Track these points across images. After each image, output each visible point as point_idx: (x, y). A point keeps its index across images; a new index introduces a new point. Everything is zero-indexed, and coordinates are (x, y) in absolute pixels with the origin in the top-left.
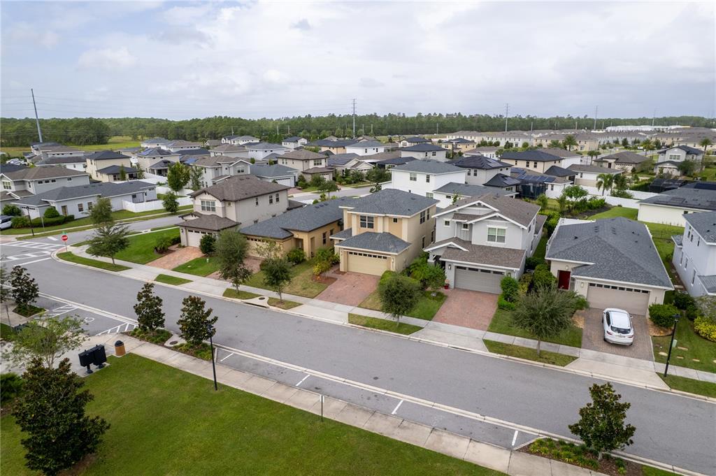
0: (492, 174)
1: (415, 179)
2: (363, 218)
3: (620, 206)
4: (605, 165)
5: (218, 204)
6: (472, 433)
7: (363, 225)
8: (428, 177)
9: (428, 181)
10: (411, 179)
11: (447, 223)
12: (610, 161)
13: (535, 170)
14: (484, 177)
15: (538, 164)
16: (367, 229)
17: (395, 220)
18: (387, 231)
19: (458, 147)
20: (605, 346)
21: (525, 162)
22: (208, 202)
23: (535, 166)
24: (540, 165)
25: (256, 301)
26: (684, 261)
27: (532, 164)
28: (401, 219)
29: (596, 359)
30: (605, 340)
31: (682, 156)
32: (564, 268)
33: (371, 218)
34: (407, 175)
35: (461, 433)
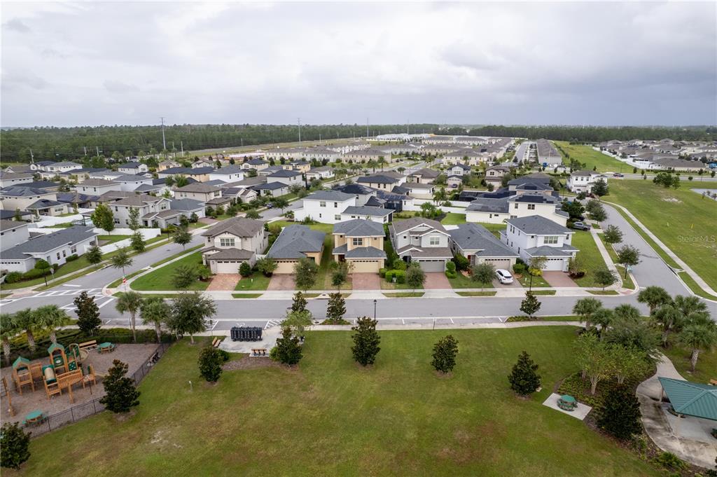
0: (368, 197)
1: (325, 206)
2: (355, 240)
3: (449, 212)
4: (415, 180)
5: (237, 240)
6: (485, 321)
7: (355, 244)
8: (336, 203)
9: (336, 206)
10: (321, 205)
11: (405, 237)
12: (418, 176)
13: (385, 189)
14: (364, 199)
15: (387, 185)
16: (358, 246)
17: (375, 239)
18: (370, 245)
19: (298, 168)
20: (502, 285)
21: (377, 185)
22: (228, 240)
23: (385, 187)
24: (388, 186)
25: (321, 297)
26: (510, 243)
27: (382, 185)
28: (379, 238)
29: (504, 290)
30: (502, 283)
31: (462, 172)
32: (470, 254)
33: (360, 240)
34: (318, 203)
35: (481, 322)
